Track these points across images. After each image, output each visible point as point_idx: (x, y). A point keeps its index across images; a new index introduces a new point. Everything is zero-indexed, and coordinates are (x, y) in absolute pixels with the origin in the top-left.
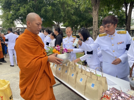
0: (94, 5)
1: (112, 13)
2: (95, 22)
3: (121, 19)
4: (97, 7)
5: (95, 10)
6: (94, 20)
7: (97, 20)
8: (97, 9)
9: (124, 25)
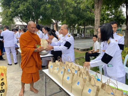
5: (98, 8)
9: (121, 24)
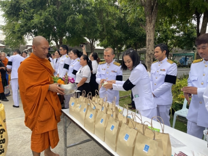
0: (148, 14)
1: (175, 27)
2: (150, 40)
3: (189, 38)
4: (153, 18)
5: (150, 22)
6: (147, 38)
7: (152, 38)
8: (153, 21)
9: (194, 46)
